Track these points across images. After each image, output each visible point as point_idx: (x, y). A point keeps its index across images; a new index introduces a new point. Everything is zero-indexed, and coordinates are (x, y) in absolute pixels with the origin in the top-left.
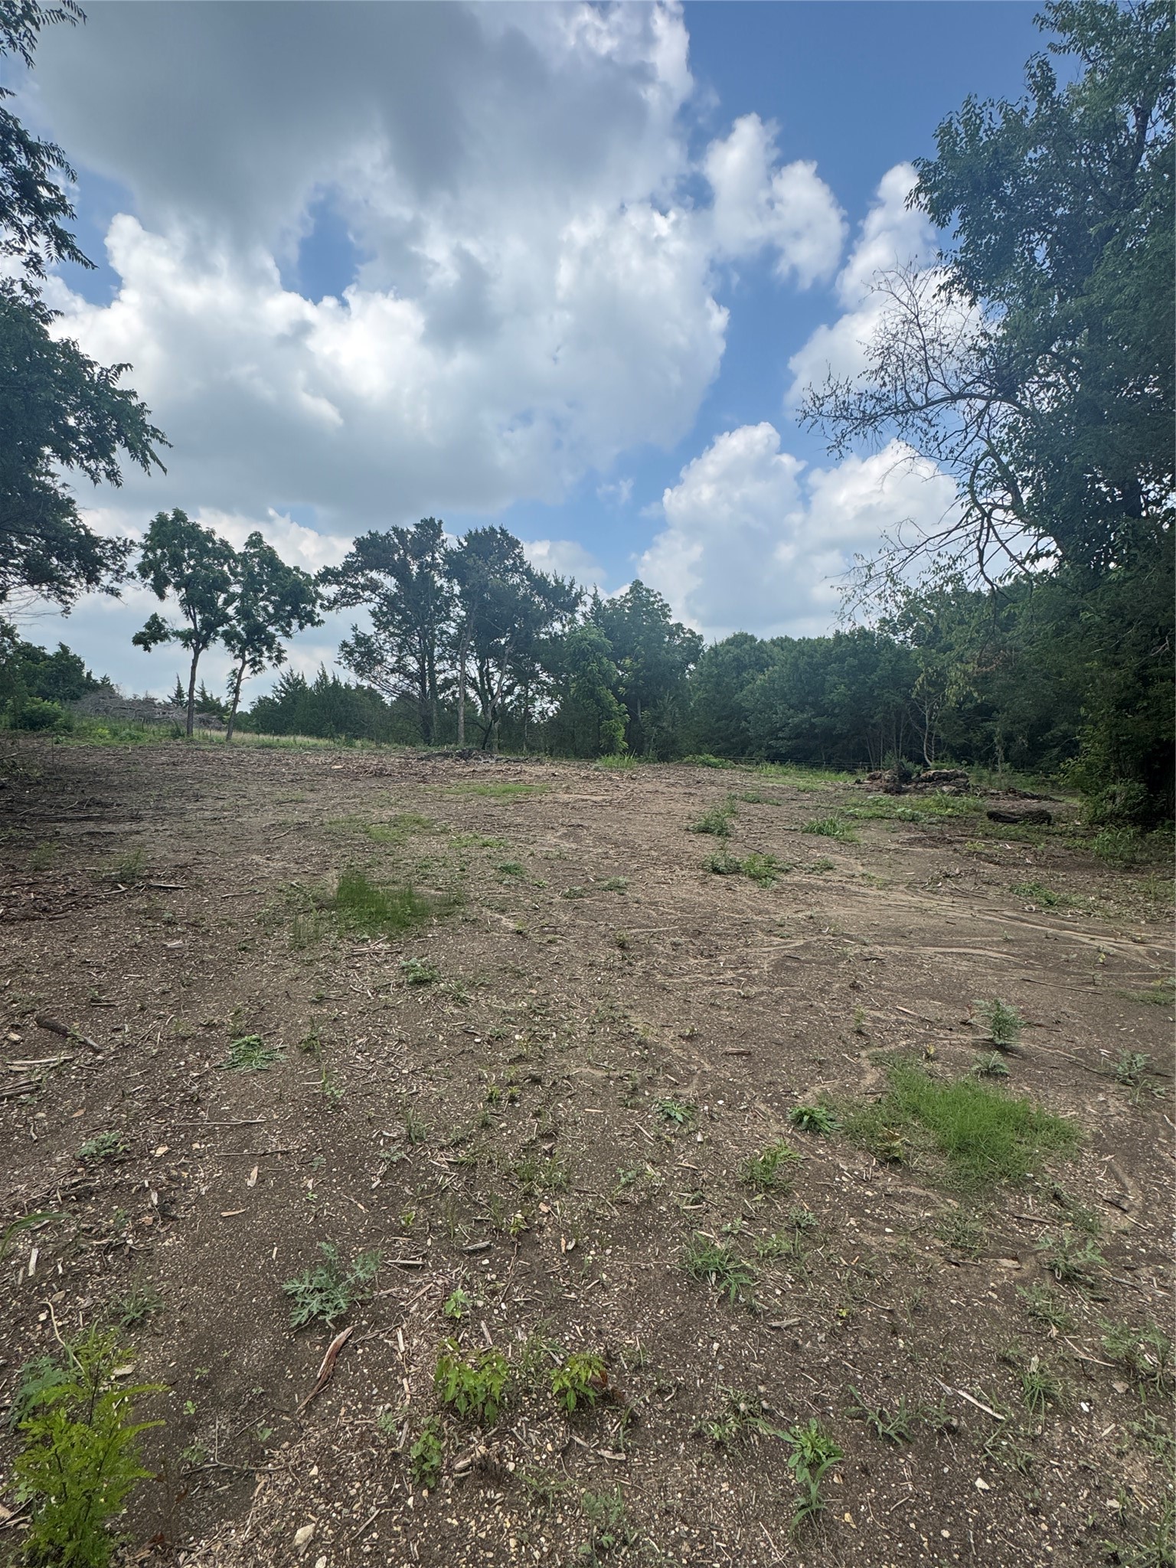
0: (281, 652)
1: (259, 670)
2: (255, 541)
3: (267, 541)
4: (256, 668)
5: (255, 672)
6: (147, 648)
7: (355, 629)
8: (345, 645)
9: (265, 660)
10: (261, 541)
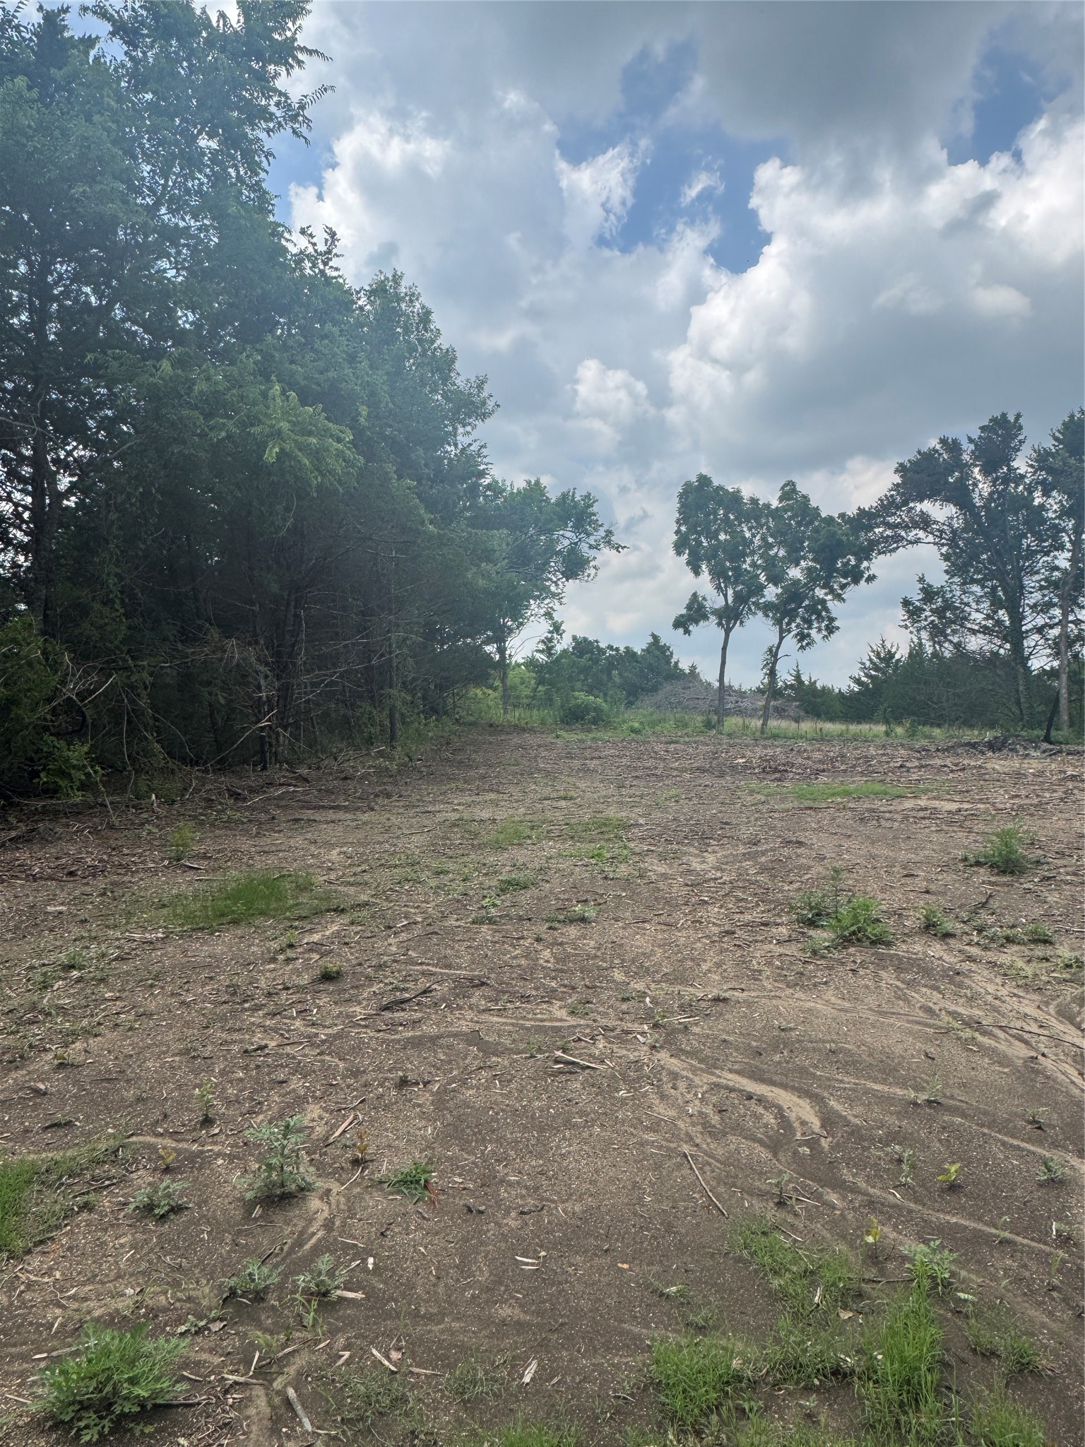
0: (832, 620)
1: (808, 644)
2: (789, 492)
3: (802, 488)
4: (804, 644)
5: (802, 648)
6: (687, 632)
7: (921, 580)
8: (906, 603)
9: (813, 632)
10: (794, 491)
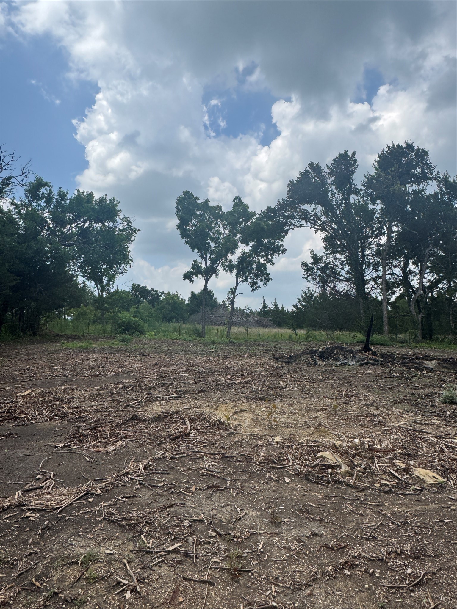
0: (268, 274)
1: (256, 288)
2: (238, 202)
6: (191, 281)
7: (311, 251)
8: (303, 264)
